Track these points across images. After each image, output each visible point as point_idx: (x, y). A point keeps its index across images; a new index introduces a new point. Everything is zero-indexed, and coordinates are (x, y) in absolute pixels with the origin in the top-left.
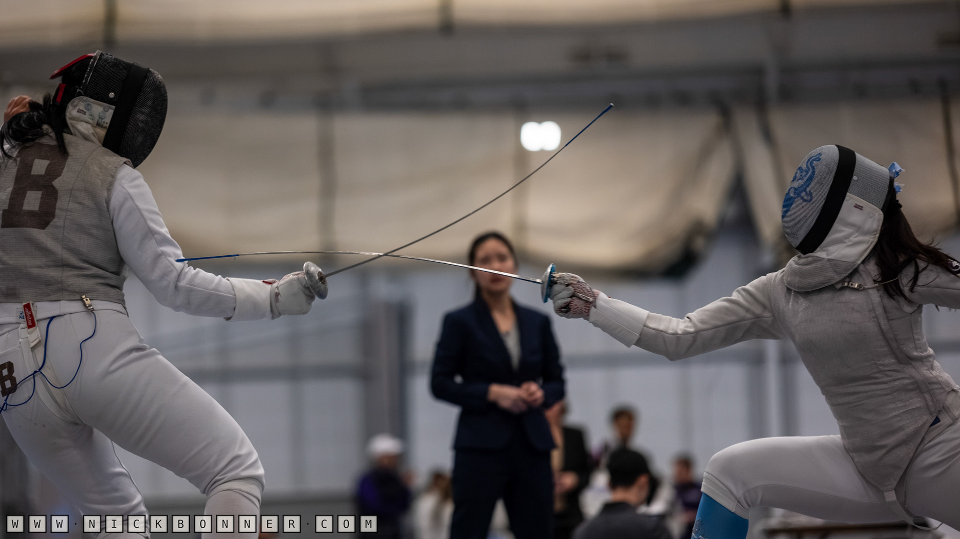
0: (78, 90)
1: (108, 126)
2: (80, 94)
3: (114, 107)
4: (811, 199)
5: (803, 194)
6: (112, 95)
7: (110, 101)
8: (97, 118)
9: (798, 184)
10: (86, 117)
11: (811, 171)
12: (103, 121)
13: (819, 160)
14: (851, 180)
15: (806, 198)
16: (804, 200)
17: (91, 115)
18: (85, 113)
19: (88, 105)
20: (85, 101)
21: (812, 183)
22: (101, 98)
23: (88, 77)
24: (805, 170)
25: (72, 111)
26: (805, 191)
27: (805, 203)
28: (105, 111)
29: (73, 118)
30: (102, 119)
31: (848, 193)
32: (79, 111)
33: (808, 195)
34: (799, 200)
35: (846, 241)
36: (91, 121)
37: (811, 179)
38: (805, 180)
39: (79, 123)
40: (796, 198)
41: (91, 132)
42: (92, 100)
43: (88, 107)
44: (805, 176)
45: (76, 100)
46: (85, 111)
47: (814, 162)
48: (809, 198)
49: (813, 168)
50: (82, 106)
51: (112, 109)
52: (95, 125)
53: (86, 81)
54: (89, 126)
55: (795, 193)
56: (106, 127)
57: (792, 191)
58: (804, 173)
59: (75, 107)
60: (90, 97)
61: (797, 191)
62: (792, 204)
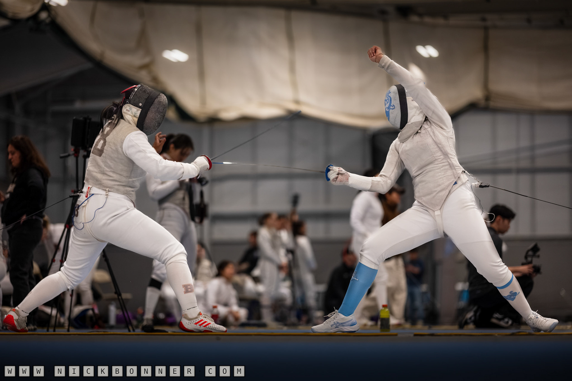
0: (127, 101)
1: (138, 117)
2: (128, 103)
3: (141, 110)
4: (395, 107)
5: (391, 107)
6: (141, 104)
7: (140, 107)
8: (134, 113)
9: (387, 106)
10: (129, 113)
11: (389, 98)
12: (136, 115)
13: (390, 92)
14: (405, 93)
15: (393, 108)
16: (392, 109)
17: (132, 112)
18: (129, 111)
19: (131, 108)
20: (129, 106)
21: (392, 101)
22: (136, 105)
23: (132, 96)
24: (388, 99)
25: (124, 110)
26: (391, 106)
27: (393, 110)
28: (138, 110)
29: (124, 113)
30: (136, 114)
31: (407, 97)
32: (127, 110)
33: (393, 107)
34: (391, 111)
35: (416, 114)
36: (131, 115)
37: (391, 100)
38: (389, 102)
39: (126, 115)
40: (389, 110)
41: (131, 119)
42: (132, 106)
43: (130, 108)
44: (388, 101)
45: (126, 105)
46: (129, 110)
47: (389, 94)
48: (394, 107)
49: (390, 97)
50: (128, 108)
51: (140, 110)
52: (133, 116)
53: (131, 98)
54: (130, 116)
55: (388, 109)
56: (137, 118)
57: (387, 109)
58: (388, 100)
59: (125, 108)
60: (132, 105)
61: (389, 108)
62: (389, 113)
